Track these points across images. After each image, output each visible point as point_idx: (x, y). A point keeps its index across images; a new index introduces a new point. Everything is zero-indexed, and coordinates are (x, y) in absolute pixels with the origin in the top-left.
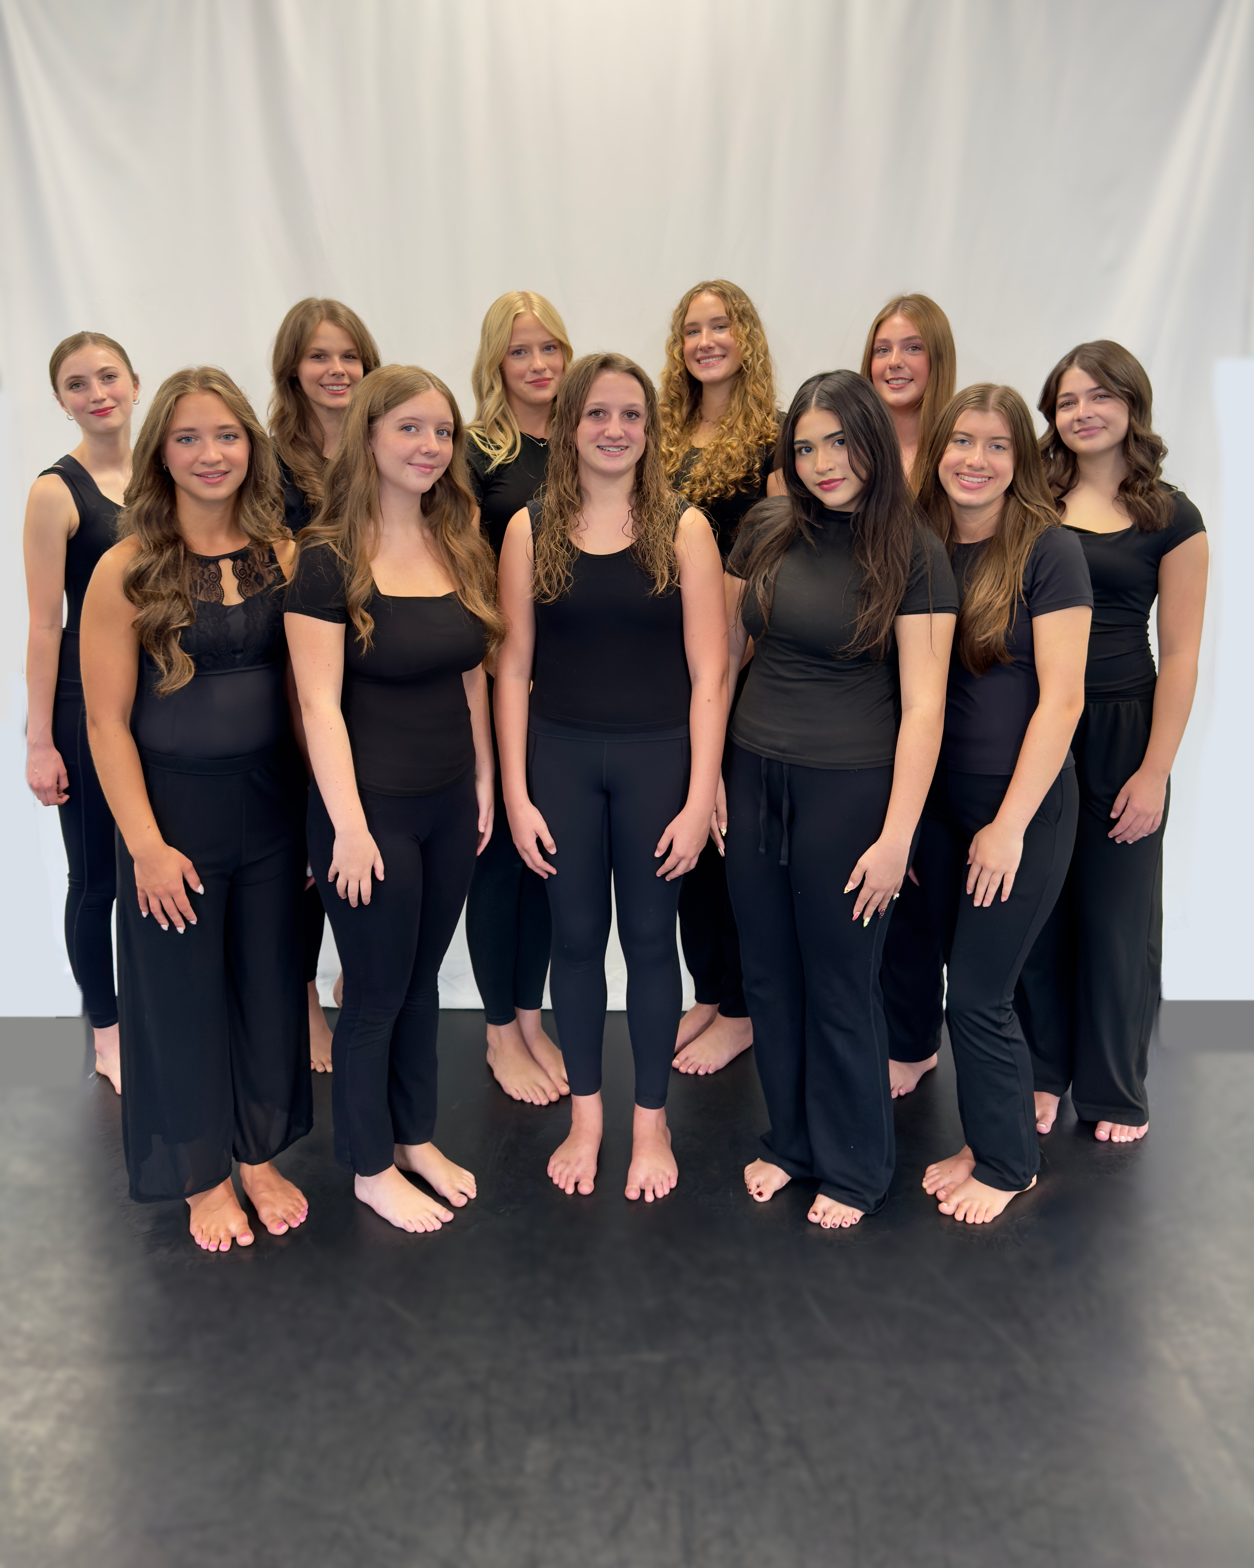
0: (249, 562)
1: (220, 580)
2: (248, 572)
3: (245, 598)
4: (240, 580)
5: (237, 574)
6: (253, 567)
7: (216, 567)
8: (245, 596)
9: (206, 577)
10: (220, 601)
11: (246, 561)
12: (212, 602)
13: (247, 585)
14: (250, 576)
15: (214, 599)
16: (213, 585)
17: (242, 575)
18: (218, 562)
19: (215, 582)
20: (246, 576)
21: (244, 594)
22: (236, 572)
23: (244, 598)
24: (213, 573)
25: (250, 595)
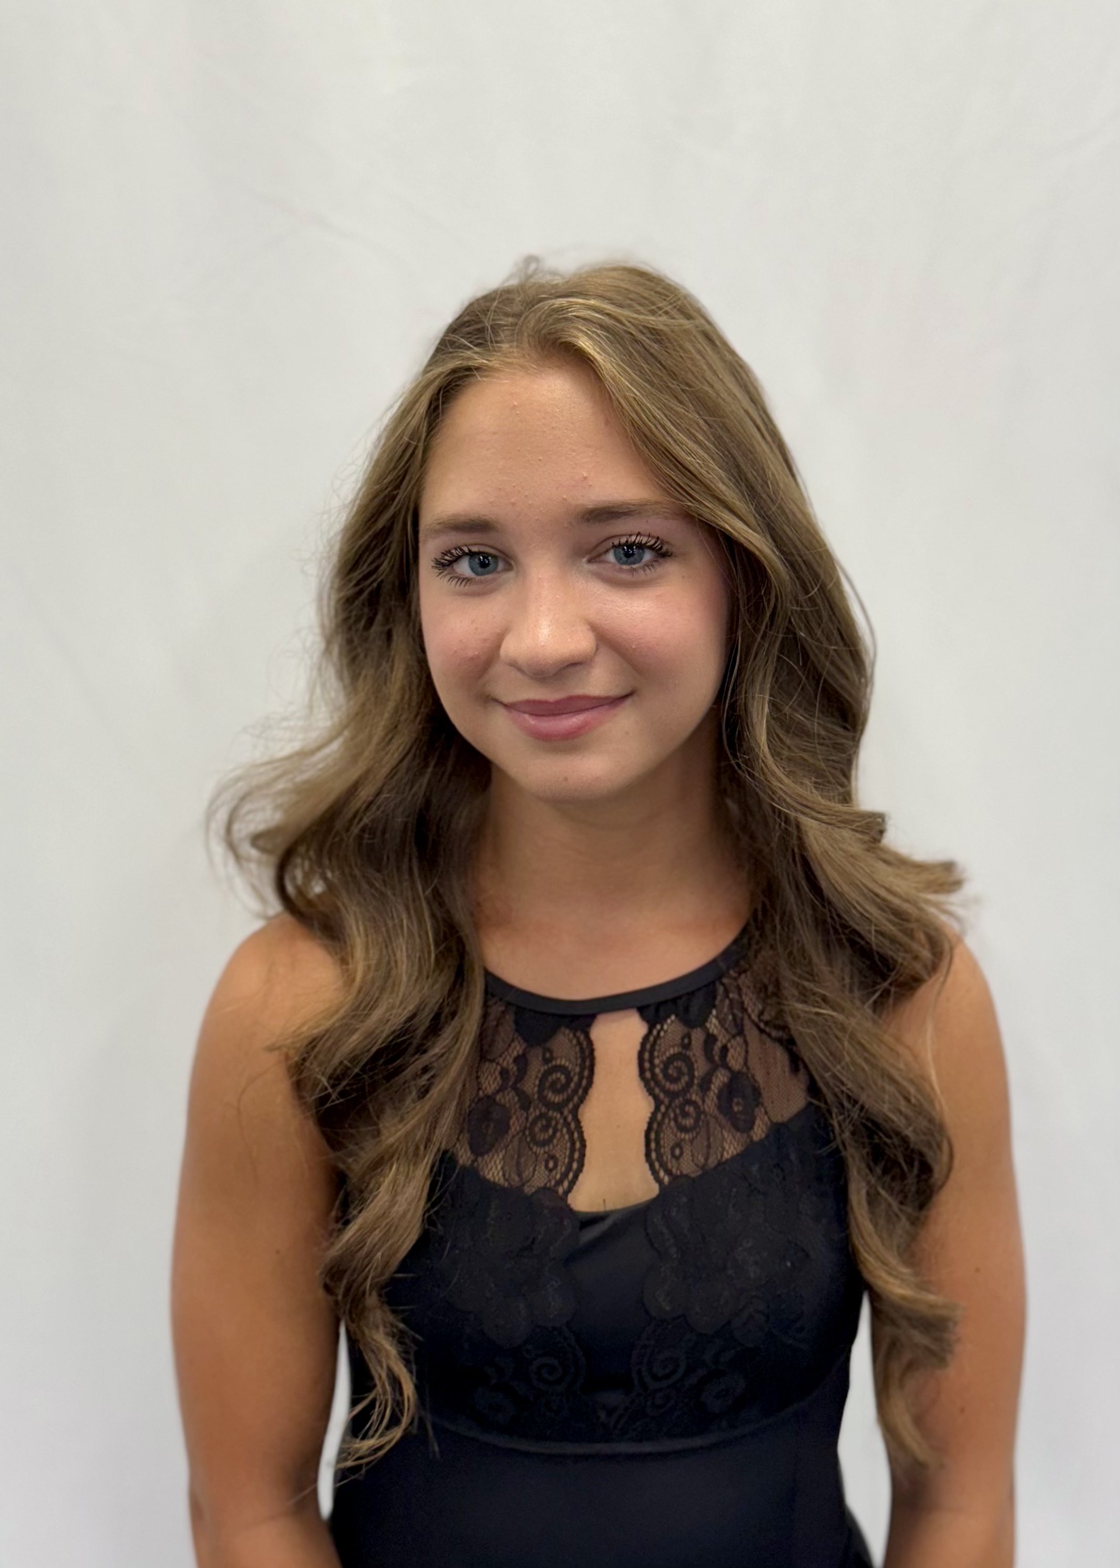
0: (713, 1024)
1: (582, 1100)
2: (701, 1066)
3: (666, 1179)
4: (658, 1103)
5: (654, 1075)
6: (725, 1050)
7: (579, 1043)
8: (668, 1172)
9: (530, 1085)
10: (561, 1190)
11: (702, 1022)
12: (528, 1190)
13: (688, 1122)
14: (705, 1085)
15: (539, 1178)
16: (549, 1120)
17: (675, 1080)
18: (589, 1025)
19: (559, 1107)
20: (690, 1084)
21: (663, 1165)
22: (653, 1066)
23: (658, 1180)
24: (562, 1069)
25: (688, 1166)
